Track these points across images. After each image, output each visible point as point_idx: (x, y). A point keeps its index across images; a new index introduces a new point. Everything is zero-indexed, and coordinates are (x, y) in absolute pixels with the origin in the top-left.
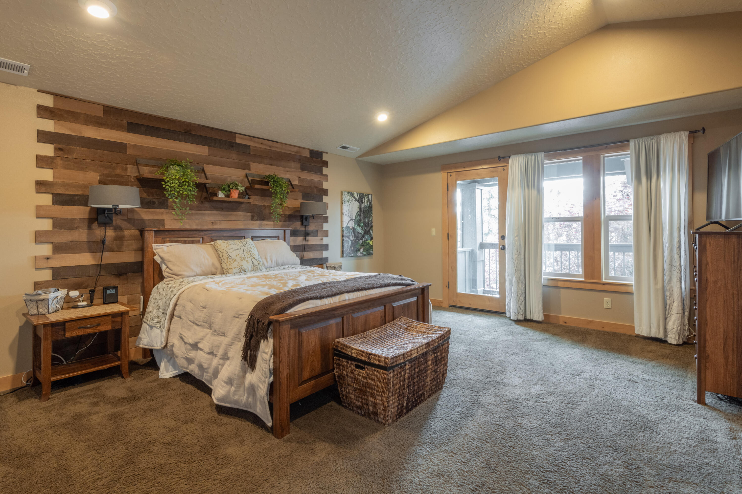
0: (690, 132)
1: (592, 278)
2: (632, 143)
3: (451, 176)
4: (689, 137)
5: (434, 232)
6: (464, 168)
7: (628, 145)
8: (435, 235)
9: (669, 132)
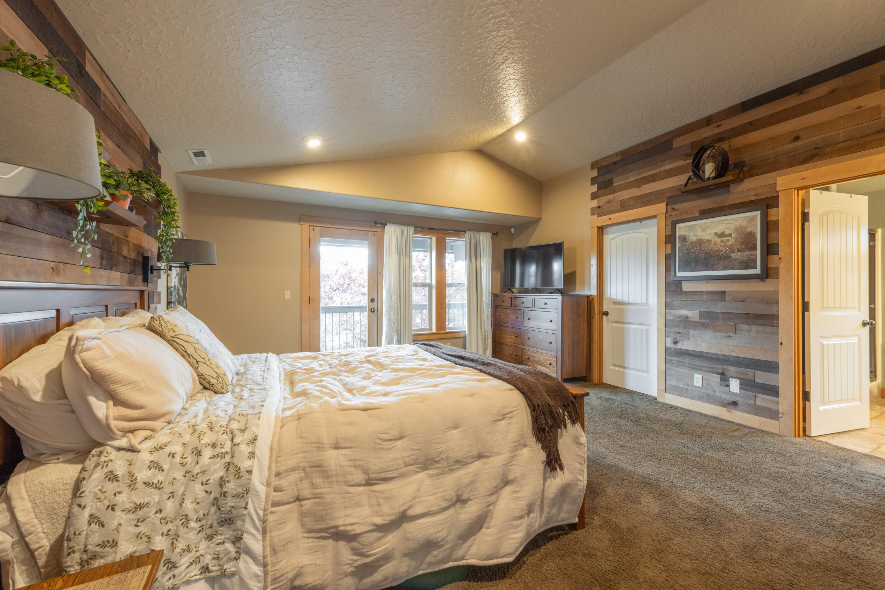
0: (493, 234)
1: (441, 330)
2: (467, 234)
3: (314, 230)
4: (492, 237)
5: (288, 294)
6: (332, 224)
7: (464, 235)
8: (289, 299)
9: (483, 231)
